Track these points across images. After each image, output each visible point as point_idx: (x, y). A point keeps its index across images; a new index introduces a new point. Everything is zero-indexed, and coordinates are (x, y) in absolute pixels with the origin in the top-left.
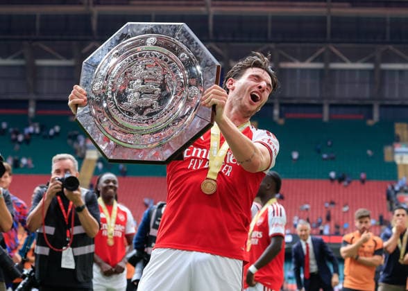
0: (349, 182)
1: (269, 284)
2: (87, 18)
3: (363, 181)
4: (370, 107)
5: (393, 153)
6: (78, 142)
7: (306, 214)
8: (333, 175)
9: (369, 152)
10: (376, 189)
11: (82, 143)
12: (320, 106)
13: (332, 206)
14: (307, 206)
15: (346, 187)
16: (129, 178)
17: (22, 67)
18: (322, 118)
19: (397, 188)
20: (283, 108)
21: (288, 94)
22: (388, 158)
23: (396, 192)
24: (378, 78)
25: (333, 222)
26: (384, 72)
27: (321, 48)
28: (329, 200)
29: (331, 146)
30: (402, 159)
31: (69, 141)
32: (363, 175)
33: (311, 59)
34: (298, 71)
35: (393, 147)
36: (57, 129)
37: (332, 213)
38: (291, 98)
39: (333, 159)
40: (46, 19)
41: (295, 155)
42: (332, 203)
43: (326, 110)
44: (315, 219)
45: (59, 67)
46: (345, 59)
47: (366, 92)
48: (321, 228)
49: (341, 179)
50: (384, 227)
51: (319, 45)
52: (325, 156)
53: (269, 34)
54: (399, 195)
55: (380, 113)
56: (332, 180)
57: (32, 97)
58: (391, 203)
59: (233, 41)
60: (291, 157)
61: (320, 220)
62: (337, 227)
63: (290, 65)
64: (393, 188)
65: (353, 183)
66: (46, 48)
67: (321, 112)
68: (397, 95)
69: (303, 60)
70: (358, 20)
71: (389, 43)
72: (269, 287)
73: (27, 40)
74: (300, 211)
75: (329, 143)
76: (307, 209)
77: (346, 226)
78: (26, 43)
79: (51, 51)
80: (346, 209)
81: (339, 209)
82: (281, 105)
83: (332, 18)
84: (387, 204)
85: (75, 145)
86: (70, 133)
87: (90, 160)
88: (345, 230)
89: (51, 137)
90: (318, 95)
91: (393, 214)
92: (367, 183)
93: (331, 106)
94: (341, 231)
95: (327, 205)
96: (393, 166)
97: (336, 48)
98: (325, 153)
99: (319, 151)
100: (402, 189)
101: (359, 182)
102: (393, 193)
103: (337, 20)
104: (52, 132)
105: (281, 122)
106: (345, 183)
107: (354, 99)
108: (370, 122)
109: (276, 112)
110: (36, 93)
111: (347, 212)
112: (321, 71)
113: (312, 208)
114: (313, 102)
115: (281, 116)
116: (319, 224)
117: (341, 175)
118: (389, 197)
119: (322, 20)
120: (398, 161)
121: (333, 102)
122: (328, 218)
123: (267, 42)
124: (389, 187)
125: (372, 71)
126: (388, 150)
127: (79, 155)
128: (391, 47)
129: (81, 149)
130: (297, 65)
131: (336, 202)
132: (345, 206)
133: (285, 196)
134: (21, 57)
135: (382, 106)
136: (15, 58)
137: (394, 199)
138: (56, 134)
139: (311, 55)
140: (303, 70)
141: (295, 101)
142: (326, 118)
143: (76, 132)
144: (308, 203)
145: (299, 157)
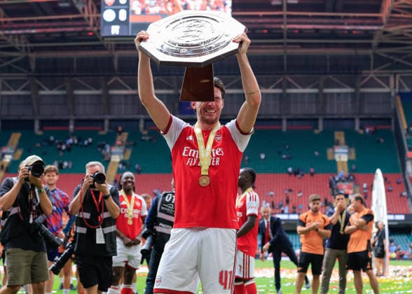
0: (302, 175)
1: (247, 251)
2: (110, 59)
3: (312, 174)
4: (316, 120)
5: (334, 153)
6: (105, 149)
7: (272, 199)
8: (290, 169)
9: (316, 153)
10: (322, 179)
11: (108, 150)
12: (280, 120)
13: (290, 193)
14: (272, 193)
15: (300, 178)
16: (143, 175)
17: (64, 96)
18: (281, 130)
19: (337, 179)
22: (330, 158)
23: (336, 182)
24: (321, 99)
25: (291, 204)
26: (325, 94)
27: (280, 78)
28: (288, 189)
29: (288, 149)
30: (340, 157)
31: (99, 149)
32: (312, 170)
33: (273, 86)
35: (333, 149)
36: (90, 140)
37: (290, 199)
39: (289, 158)
40: (81, 61)
41: (263, 156)
42: (290, 190)
43: (284, 123)
44: (278, 202)
45: (91, 96)
46: (297, 85)
47: (313, 110)
48: (282, 209)
49: (296, 173)
50: (328, 207)
51: (278, 76)
52: (284, 156)
54: (338, 184)
55: (324, 125)
56: (290, 174)
57: (72, 117)
58: (333, 190)
60: (260, 157)
61: (281, 203)
62: (294, 208)
64: (334, 179)
65: (305, 176)
66: (82, 82)
67: (281, 124)
68: (335, 112)
69: (267, 87)
70: (306, 58)
71: (329, 74)
72: (247, 253)
73: (68, 76)
74: (267, 197)
75: (287, 147)
76: (272, 195)
77: (301, 207)
78: (67, 79)
79: (84, 84)
80: (300, 195)
81: (296, 195)
83: (288, 56)
84: (330, 190)
85: (103, 152)
86: (100, 143)
87: (114, 163)
88: (300, 210)
89: (86, 146)
90: (278, 112)
91: (335, 198)
92: (315, 176)
93: (288, 120)
94: (297, 210)
95: (286, 192)
96: (334, 162)
97: (291, 78)
98: (286, 154)
99: (280, 153)
100: (340, 179)
101: (309, 175)
102: (334, 183)
103: (290, 58)
104: (86, 142)
106: (299, 176)
107: (305, 115)
108: (317, 132)
110: (75, 115)
111: (301, 197)
112: (280, 95)
113: (276, 195)
114: (275, 117)
116: (281, 206)
117: (296, 170)
118: (331, 186)
119: (280, 58)
120: (337, 160)
121: (290, 117)
122: (288, 202)
124: (331, 178)
125: (317, 94)
126: (330, 151)
127: (106, 159)
128: (330, 77)
129: (107, 154)
130: (263, 90)
131: (293, 189)
132: (299, 192)
134: (63, 88)
135: (325, 120)
136: (59, 90)
137: (334, 187)
138: (89, 144)
139: (272, 84)
140: (267, 94)
142: (284, 129)
143: (104, 142)
144: (272, 191)
145: (266, 157)
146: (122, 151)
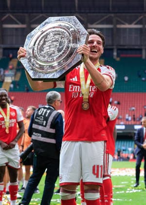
7: (133, 113)
12: (141, 50)
14: (133, 108)
18: (141, 57)
20: (119, 51)
21: (122, 43)
27: (141, 16)
34: (128, 30)
38: (123, 46)
41: (126, 79)
44: (138, 115)
51: (139, 15)
52: (143, 79)
53: (111, 9)
59: (90, 13)
60: (124, 80)
61: (141, 117)
63: (123, 26)
67: (141, 53)
69: (130, 23)
74: (129, 111)
76: (133, 110)
82: (118, 49)
87: (7, 83)
90: (139, 43)
95: (145, 107)
98: (143, 77)
99: (140, 76)
105: (118, 59)
109: (115, 54)
112: (141, 29)
113: (137, 110)
114: (136, 47)
115: (118, 56)
116: (141, 119)
123: (109, 13)
130: (127, 26)
133: (121, 102)
139: (134, 21)
140: (130, 29)
141: (126, 47)
142: (144, 57)
144: (134, 107)
145: (128, 80)
146: (13, 74)
